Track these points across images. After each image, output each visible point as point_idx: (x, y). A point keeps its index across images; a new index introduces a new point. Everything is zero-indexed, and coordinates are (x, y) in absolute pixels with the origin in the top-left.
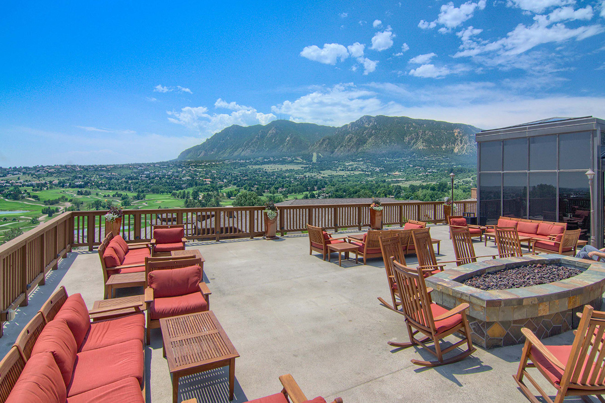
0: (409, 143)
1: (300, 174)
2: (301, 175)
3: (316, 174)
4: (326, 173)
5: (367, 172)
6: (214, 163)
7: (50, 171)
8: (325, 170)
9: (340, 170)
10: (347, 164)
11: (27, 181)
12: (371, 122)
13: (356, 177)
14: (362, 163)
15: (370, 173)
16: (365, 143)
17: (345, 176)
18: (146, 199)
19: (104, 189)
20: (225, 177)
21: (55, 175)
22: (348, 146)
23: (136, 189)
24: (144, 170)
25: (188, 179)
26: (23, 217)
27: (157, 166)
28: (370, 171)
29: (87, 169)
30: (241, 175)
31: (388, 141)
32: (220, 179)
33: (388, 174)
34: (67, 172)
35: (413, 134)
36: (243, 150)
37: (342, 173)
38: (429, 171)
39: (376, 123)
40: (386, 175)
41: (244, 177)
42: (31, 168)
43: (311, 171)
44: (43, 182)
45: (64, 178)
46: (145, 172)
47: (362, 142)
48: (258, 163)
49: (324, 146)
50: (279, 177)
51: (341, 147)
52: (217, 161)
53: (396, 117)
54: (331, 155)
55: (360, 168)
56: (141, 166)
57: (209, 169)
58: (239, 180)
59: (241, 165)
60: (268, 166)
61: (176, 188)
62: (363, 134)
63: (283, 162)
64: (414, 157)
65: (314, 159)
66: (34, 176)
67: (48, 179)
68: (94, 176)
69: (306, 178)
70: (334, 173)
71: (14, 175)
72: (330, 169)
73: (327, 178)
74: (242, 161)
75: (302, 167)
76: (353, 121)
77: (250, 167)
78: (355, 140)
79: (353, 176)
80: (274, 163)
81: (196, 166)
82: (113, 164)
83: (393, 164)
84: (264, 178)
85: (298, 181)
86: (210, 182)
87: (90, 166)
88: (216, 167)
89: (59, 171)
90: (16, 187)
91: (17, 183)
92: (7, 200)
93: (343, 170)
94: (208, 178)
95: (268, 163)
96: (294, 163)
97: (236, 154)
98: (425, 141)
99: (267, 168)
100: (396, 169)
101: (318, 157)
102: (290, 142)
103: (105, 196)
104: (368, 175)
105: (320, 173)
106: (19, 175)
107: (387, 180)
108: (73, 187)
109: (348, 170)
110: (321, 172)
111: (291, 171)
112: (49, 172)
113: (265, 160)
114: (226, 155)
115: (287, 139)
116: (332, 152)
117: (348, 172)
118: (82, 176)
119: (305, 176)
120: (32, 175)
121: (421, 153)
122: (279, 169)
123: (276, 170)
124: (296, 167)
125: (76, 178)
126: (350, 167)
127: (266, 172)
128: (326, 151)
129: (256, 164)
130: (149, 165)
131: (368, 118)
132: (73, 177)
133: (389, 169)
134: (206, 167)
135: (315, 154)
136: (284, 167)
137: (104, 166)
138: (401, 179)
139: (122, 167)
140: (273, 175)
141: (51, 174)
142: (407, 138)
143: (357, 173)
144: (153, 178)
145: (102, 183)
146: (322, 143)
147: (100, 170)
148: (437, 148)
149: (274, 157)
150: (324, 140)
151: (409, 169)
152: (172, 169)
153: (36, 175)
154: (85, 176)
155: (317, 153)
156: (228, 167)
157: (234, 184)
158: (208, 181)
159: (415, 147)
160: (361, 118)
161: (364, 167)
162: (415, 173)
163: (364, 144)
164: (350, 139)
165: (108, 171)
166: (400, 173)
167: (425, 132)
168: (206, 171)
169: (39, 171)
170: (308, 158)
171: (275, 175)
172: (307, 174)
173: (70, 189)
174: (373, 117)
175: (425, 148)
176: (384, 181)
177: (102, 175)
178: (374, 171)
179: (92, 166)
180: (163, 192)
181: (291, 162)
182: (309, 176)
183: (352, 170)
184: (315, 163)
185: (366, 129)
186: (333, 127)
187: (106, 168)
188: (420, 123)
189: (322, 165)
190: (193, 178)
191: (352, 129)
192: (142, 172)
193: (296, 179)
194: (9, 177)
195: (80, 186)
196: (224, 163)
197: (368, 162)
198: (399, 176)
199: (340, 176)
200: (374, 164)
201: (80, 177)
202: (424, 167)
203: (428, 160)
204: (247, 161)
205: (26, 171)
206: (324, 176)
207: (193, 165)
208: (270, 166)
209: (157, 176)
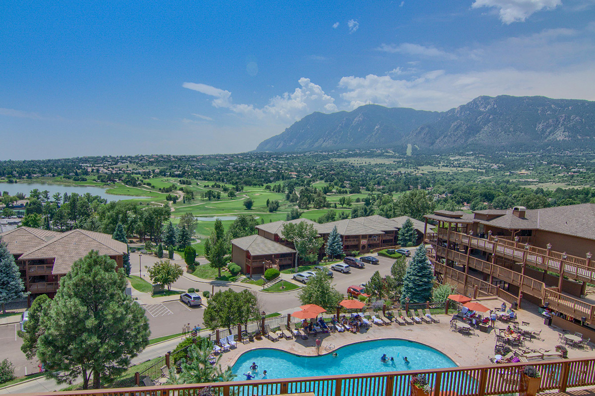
0: (543, 132)
1: (393, 169)
2: (394, 171)
3: (413, 170)
4: (426, 169)
5: (480, 169)
6: (295, 155)
7: (150, 160)
8: (423, 165)
9: (443, 166)
10: (452, 159)
11: (134, 169)
12: (488, 104)
13: (465, 176)
14: (472, 157)
15: (484, 171)
16: (478, 131)
17: (451, 174)
18: (244, 191)
19: (200, 180)
20: (309, 170)
21: (155, 164)
22: (454, 135)
23: (229, 181)
24: (230, 161)
25: (274, 172)
26: (153, 202)
27: (240, 158)
28: (485, 168)
29: (180, 159)
30: (326, 169)
31: (511, 129)
32: (305, 173)
33: (511, 172)
34: (164, 162)
35: (551, 121)
36: (324, 141)
37: (446, 170)
38: (573, 170)
39: (495, 106)
40: (508, 174)
41: (331, 171)
42: (134, 158)
43: (406, 166)
44: (148, 171)
45: (162, 168)
46: (231, 164)
47: (473, 130)
48: (342, 155)
49: (423, 135)
50: (368, 172)
51: (445, 137)
52: (297, 153)
53: (527, 97)
54: (431, 148)
55: (470, 164)
56: (226, 157)
57: (290, 161)
58: (325, 174)
59: (324, 157)
60: (354, 159)
61: (265, 180)
62: (476, 120)
63: (371, 155)
64: (549, 151)
65: (409, 152)
66: (139, 165)
67: (151, 168)
68: (187, 166)
69: (402, 174)
70: (436, 169)
71: (123, 163)
72: (430, 164)
73: (427, 175)
74: (324, 153)
75: (394, 162)
76: (463, 104)
77: (334, 160)
78: (464, 127)
79: (461, 173)
80: (361, 155)
81: (277, 158)
82: (202, 155)
83: (517, 160)
84: (353, 173)
85: (393, 177)
86: (296, 175)
87: (182, 156)
88: (297, 160)
89: (159, 160)
90: (129, 175)
91: (128, 171)
92: (127, 186)
93: (447, 166)
94: (293, 172)
95: (355, 155)
96: (384, 156)
97: (316, 145)
98: (567, 129)
99: (353, 162)
100: (521, 166)
101: (414, 149)
102: (380, 132)
103: (205, 186)
104: (482, 174)
105: (417, 169)
106: (126, 164)
107: (511, 181)
108: (173, 176)
109: (454, 167)
110: (419, 167)
111: (381, 165)
112: (150, 162)
113: (351, 152)
114: (305, 147)
115: (376, 127)
116: (432, 144)
117: (455, 169)
118: (177, 166)
119: (400, 172)
120: (137, 164)
121: (559, 146)
122: (368, 163)
123: (364, 164)
124: (387, 162)
125: (172, 167)
126: (456, 162)
127: (353, 167)
128: (425, 141)
129: (339, 157)
130: (232, 156)
131: (486, 99)
132: (170, 166)
133: (511, 167)
134: (288, 159)
135: (410, 146)
136: (373, 161)
137: (194, 157)
138: (531, 180)
139: (210, 157)
140: (361, 170)
141: (151, 163)
142: (540, 126)
143: (466, 170)
144: (241, 170)
145: (196, 174)
146: (420, 132)
147: (192, 160)
148: (587, 139)
149: (359, 149)
150: (422, 129)
151: (542, 167)
152: (254, 161)
153: (140, 164)
154: (179, 166)
155: (413, 144)
156: (310, 159)
157: (321, 179)
158: (294, 174)
159: (551, 137)
160: (474, 100)
161: (476, 163)
162: (551, 173)
163: (476, 133)
164: (458, 127)
165: (198, 161)
166: (528, 172)
167: (569, 117)
168: (287, 163)
169: (141, 160)
170: (402, 150)
171: (363, 170)
172: (403, 170)
173: (170, 178)
174: (492, 98)
175: (567, 139)
176: (508, 182)
177: (194, 166)
178: (490, 168)
179: (184, 156)
180: (255, 185)
181: (380, 155)
182: (405, 173)
183: (459, 167)
184: (410, 157)
185: (480, 113)
186: (435, 112)
187: (196, 158)
188: (562, 104)
189: (418, 160)
190: (279, 171)
191: (461, 113)
192: (227, 163)
193: (390, 175)
194: (119, 165)
195: (179, 176)
196: (305, 155)
197: (481, 157)
198: (527, 176)
199: (444, 173)
200: (489, 158)
201: (176, 167)
202: (565, 165)
203: (571, 156)
204: (330, 153)
205: (131, 160)
206: (422, 172)
207: (275, 157)
208: (356, 159)
209: (244, 168)
